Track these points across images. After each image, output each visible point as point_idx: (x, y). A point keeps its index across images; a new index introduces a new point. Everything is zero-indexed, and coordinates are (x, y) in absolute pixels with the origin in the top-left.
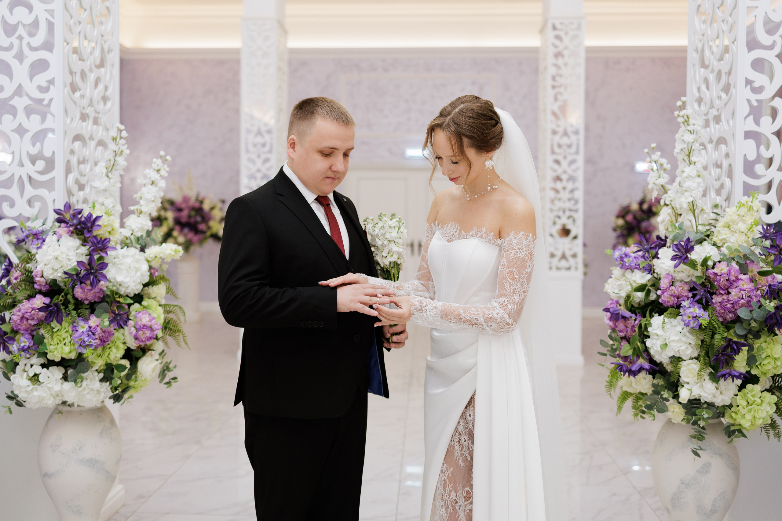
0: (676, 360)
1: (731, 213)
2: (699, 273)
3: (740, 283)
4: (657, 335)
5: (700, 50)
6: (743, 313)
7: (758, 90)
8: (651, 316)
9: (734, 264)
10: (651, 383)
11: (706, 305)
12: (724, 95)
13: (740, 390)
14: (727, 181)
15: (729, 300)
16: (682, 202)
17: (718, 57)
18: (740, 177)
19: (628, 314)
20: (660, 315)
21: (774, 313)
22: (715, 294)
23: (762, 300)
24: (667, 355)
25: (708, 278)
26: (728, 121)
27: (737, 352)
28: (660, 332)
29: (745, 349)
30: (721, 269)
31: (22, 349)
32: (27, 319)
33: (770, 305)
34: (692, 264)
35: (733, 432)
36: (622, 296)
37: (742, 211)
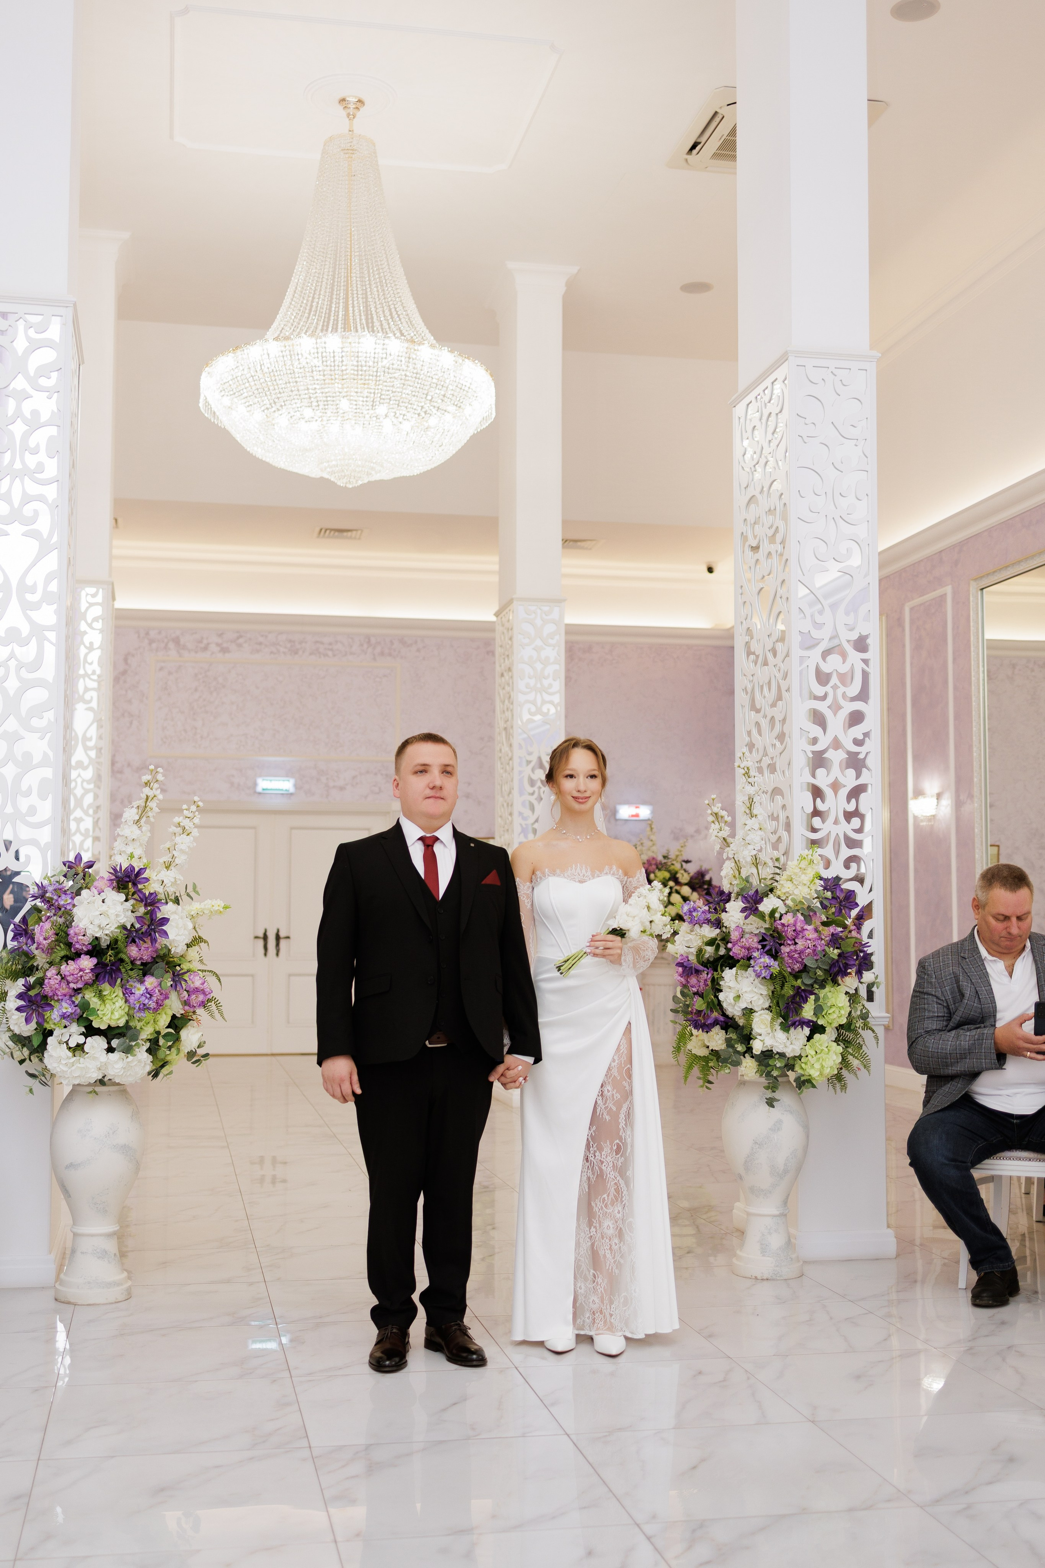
0: (749, 1012)
1: (793, 865)
2: (767, 926)
3: (806, 933)
4: (730, 988)
5: (749, 690)
6: (810, 962)
7: (812, 742)
8: (722, 971)
9: (799, 915)
10: (724, 1039)
11: (774, 955)
12: (778, 744)
13: (808, 1040)
14: (785, 835)
15: (796, 951)
16: (746, 855)
17: (770, 702)
18: (801, 832)
19: (701, 968)
20: (731, 968)
21: (837, 961)
22: (783, 944)
23: (827, 948)
24: (739, 1007)
25: (776, 930)
26: (783, 771)
27: (806, 1001)
28: (732, 984)
29: (813, 997)
30: (788, 919)
31: (64, 1016)
32: (68, 983)
33: (834, 953)
34: (762, 916)
35: (804, 1083)
36: (694, 951)
37: (804, 864)
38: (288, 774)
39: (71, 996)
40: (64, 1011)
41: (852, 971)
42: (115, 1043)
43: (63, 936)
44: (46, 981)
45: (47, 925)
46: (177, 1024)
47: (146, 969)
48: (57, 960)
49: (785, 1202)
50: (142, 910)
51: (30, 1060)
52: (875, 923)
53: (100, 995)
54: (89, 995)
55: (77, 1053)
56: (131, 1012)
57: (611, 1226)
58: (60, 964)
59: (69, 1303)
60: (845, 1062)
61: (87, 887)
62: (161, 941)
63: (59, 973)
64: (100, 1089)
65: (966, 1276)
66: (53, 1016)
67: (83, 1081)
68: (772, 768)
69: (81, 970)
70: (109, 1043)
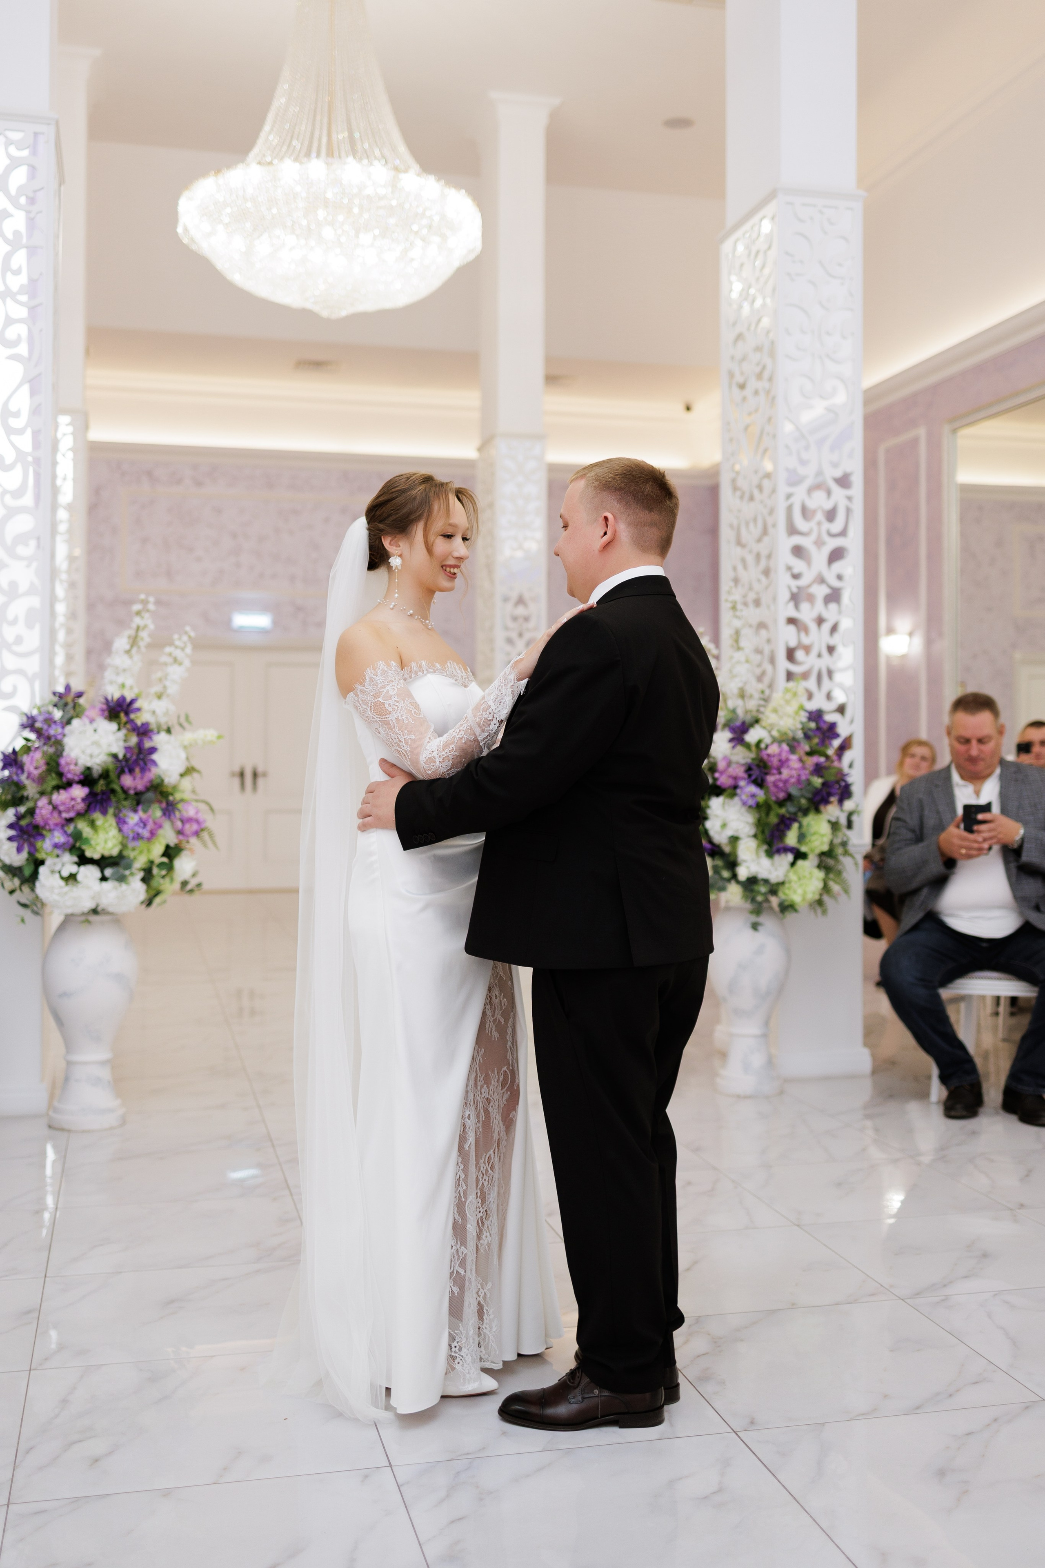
0: (734, 840)
1: (777, 697)
2: (753, 755)
3: (791, 762)
4: (717, 816)
5: (735, 527)
6: (794, 791)
7: (796, 577)
9: (785, 745)
11: (760, 784)
12: (763, 579)
13: (791, 867)
14: (768, 668)
15: (781, 780)
16: (732, 687)
17: (756, 538)
18: (783, 664)
20: (718, 797)
21: (820, 790)
22: (769, 773)
23: (810, 777)
24: (725, 835)
25: (761, 760)
26: (769, 606)
27: (789, 828)
28: (719, 812)
29: (797, 824)
30: (774, 749)
31: (56, 846)
32: (60, 812)
33: (817, 781)
34: (748, 746)
35: (786, 908)
37: (788, 696)
38: (265, 610)
39: (63, 826)
40: (57, 841)
41: (834, 799)
42: (108, 872)
43: (54, 765)
44: (37, 811)
45: (38, 755)
46: (171, 853)
47: (138, 799)
48: (49, 789)
49: (767, 1023)
50: (134, 740)
51: (21, 890)
52: (855, 756)
53: (92, 824)
54: (82, 825)
55: (70, 882)
56: (125, 842)
58: (51, 793)
59: (62, 1130)
60: (826, 889)
61: (78, 716)
62: (152, 770)
63: (50, 803)
64: (93, 918)
65: (937, 1091)
66: (45, 845)
67: (77, 910)
68: (757, 603)
69: (73, 799)
70: (102, 872)
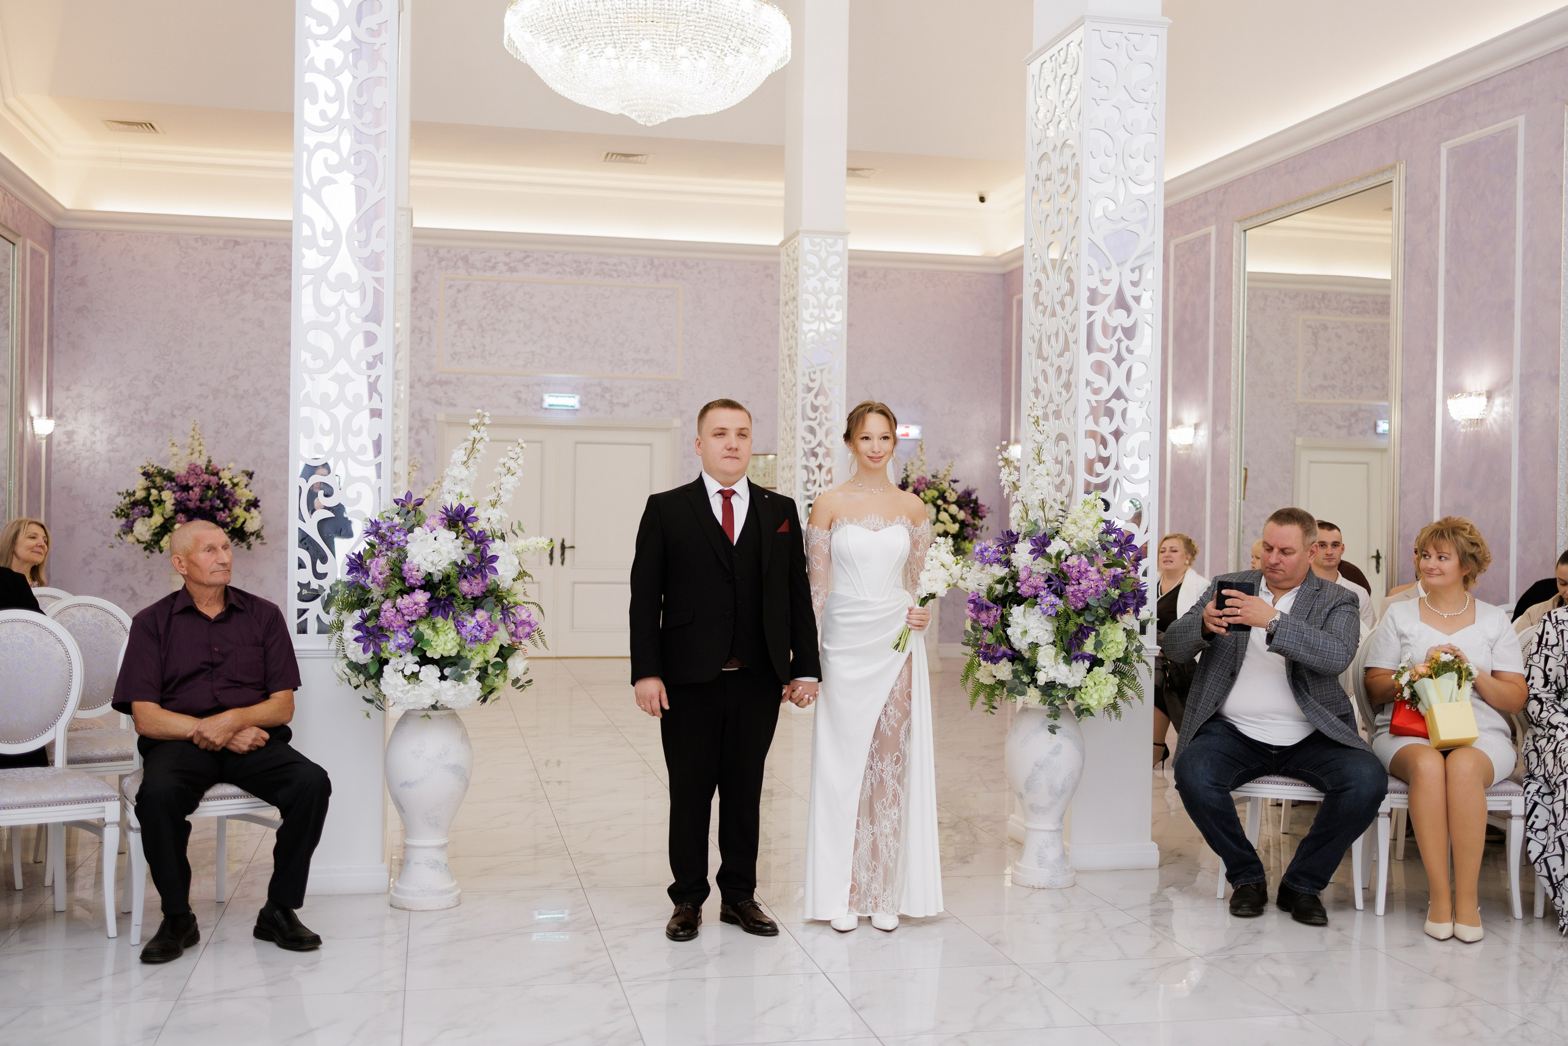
0: (1034, 646)
1: (1076, 510)
2: (1053, 566)
3: (1090, 574)
4: (1018, 623)
5: (1037, 339)
6: (1092, 601)
7: (1097, 391)
8: (1011, 608)
9: (1083, 557)
10: (1010, 670)
11: (1060, 594)
12: (1064, 392)
13: (1088, 673)
14: (1068, 478)
15: (1079, 590)
16: (1034, 499)
17: (1057, 352)
18: (1082, 476)
19: (991, 605)
20: (1019, 605)
21: (1118, 601)
22: (1068, 584)
23: (1108, 589)
24: (1026, 642)
25: (1062, 571)
26: (1068, 419)
27: (1087, 637)
28: (1020, 620)
29: (1094, 633)
30: (1073, 561)
31: (400, 647)
32: (403, 615)
33: (1115, 593)
34: (1049, 558)
35: (1082, 711)
36: (985, 588)
37: (1087, 508)
38: (574, 391)
39: (406, 628)
40: (400, 642)
41: (1131, 610)
42: (447, 671)
43: (397, 571)
44: (382, 613)
45: (382, 561)
46: (504, 653)
47: (477, 603)
48: (393, 594)
49: (1061, 819)
50: (472, 546)
51: (365, 685)
53: (434, 627)
54: (423, 627)
55: (412, 680)
56: (463, 643)
57: (888, 826)
58: (395, 598)
59: (403, 909)
60: (1120, 693)
61: (419, 525)
62: (491, 577)
63: (394, 606)
64: (432, 713)
66: (389, 647)
67: (419, 707)
68: (1057, 414)
69: (416, 604)
70: (442, 671)
